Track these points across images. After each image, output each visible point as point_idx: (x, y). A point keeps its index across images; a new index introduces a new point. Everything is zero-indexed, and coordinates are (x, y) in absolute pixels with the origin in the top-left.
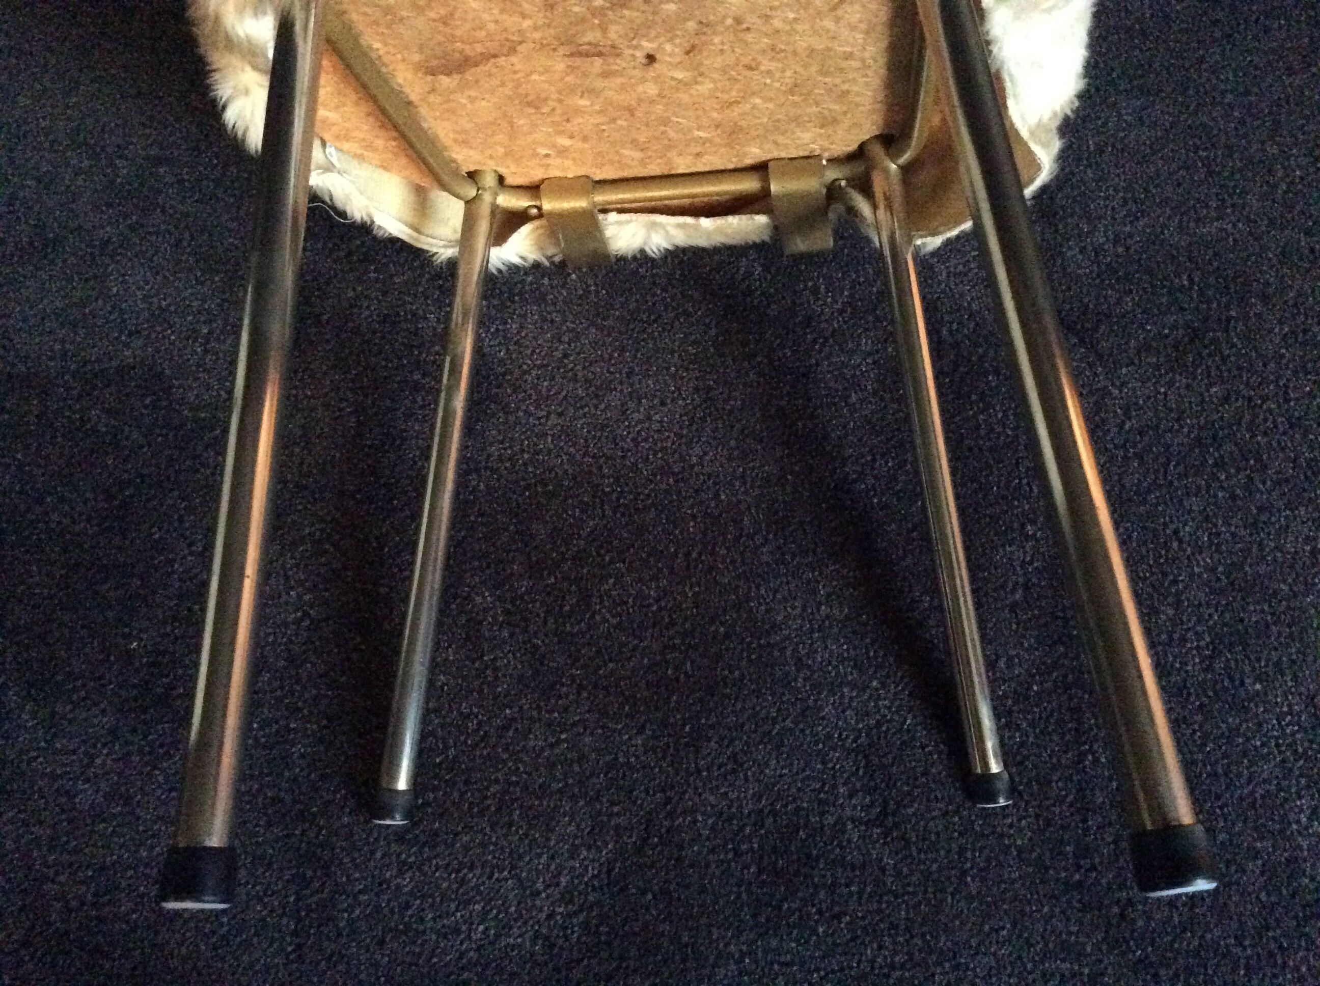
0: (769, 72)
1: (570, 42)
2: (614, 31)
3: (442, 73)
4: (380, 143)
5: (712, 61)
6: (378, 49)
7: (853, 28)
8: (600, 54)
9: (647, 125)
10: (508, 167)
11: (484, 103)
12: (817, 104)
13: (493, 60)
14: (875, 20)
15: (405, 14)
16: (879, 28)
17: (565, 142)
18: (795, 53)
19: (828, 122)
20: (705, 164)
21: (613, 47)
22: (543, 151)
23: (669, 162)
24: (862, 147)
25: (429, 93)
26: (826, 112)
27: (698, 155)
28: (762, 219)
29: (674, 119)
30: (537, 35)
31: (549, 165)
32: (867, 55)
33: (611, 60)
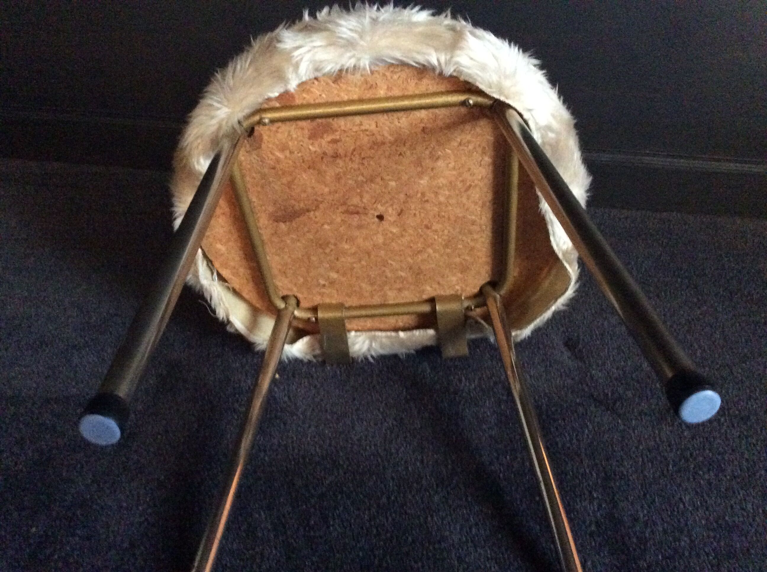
0: (436, 231)
1: (344, 204)
2: (366, 198)
3: (281, 221)
4: (242, 270)
5: (411, 222)
6: (254, 202)
7: (476, 203)
8: (358, 213)
9: (376, 265)
10: (303, 294)
11: (298, 244)
12: (459, 256)
13: (307, 214)
14: (486, 199)
15: (271, 179)
16: (488, 204)
17: (334, 275)
18: (449, 219)
19: (464, 269)
20: (403, 298)
21: (365, 208)
22: (322, 282)
23: (385, 296)
24: (481, 289)
25: (273, 234)
26: (463, 262)
27: (400, 290)
28: (431, 332)
29: (390, 262)
30: (331, 198)
31: (324, 293)
32: (482, 222)
33: (363, 217)
